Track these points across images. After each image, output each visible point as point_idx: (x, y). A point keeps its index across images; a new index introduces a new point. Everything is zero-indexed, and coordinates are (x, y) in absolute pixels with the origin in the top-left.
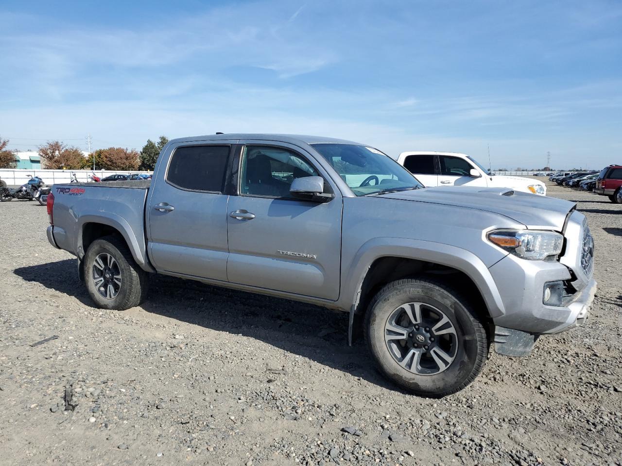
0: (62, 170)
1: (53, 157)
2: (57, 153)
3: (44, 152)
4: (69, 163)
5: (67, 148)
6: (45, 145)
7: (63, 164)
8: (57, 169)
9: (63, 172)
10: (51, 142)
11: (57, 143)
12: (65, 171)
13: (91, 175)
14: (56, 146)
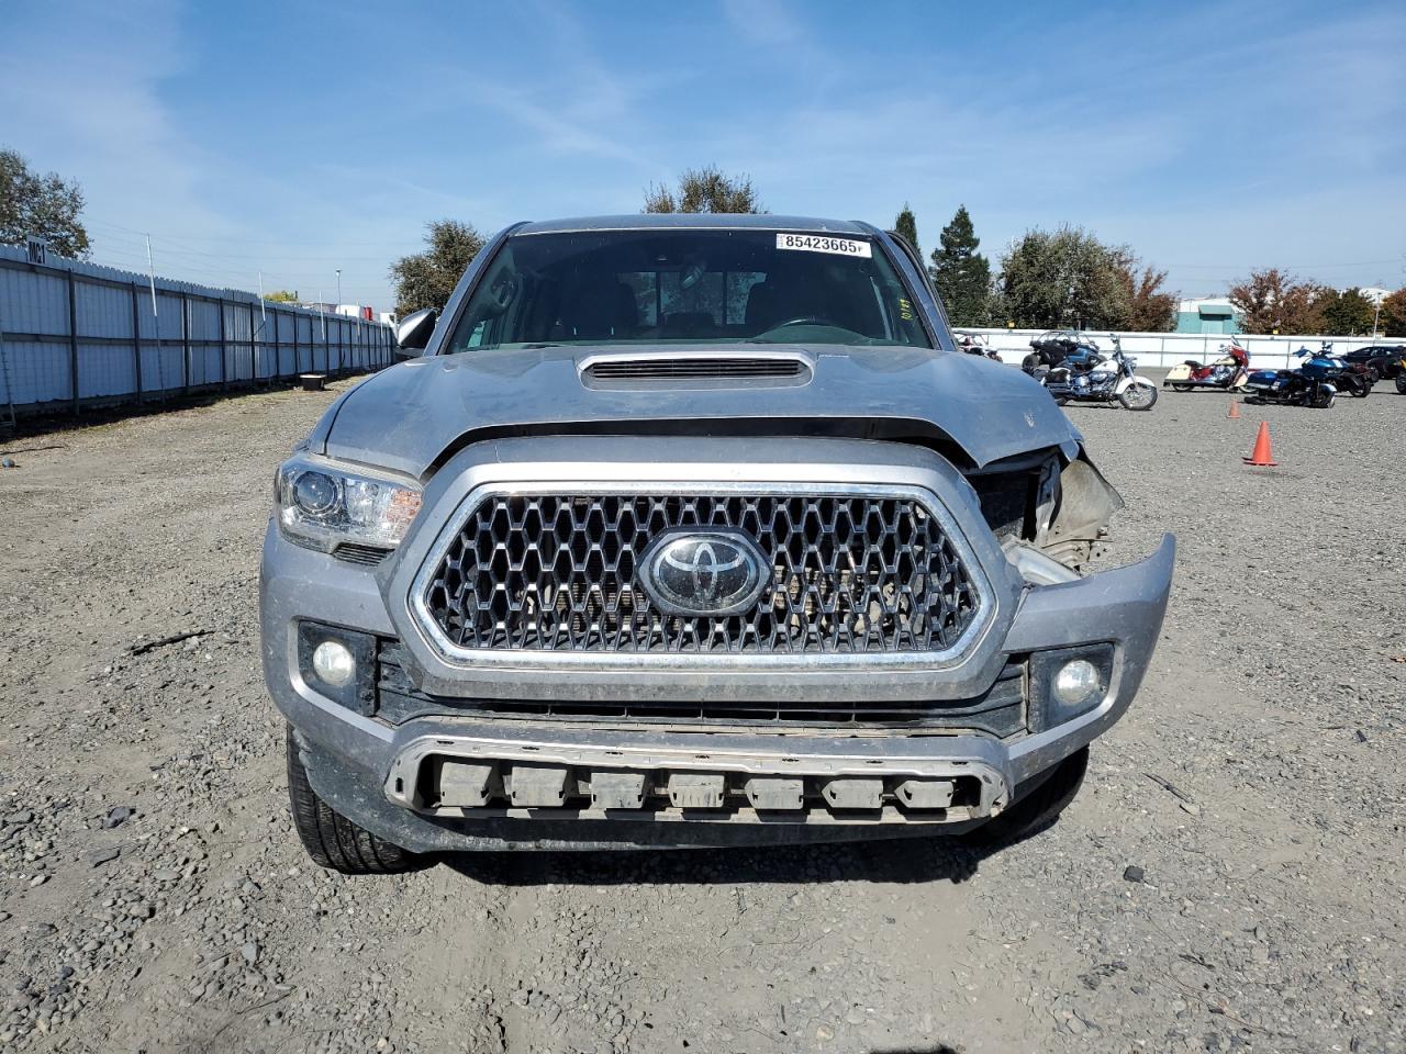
0: (1269, 337)
1: (1261, 304)
2: (1269, 298)
3: (1240, 295)
4: (1294, 320)
5: (1296, 284)
6: (1246, 279)
7: (1278, 323)
8: (1262, 333)
9: (1272, 339)
10: (1260, 273)
11: (1273, 274)
12: (1276, 337)
13: (1229, 344)
14: (1269, 282)
